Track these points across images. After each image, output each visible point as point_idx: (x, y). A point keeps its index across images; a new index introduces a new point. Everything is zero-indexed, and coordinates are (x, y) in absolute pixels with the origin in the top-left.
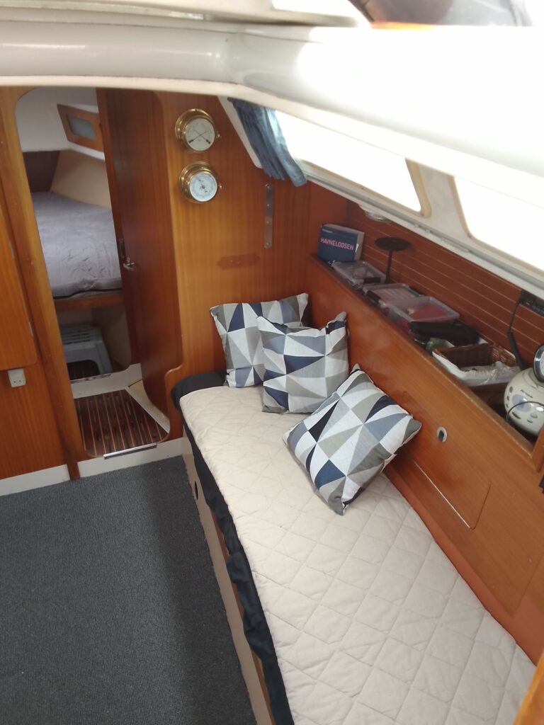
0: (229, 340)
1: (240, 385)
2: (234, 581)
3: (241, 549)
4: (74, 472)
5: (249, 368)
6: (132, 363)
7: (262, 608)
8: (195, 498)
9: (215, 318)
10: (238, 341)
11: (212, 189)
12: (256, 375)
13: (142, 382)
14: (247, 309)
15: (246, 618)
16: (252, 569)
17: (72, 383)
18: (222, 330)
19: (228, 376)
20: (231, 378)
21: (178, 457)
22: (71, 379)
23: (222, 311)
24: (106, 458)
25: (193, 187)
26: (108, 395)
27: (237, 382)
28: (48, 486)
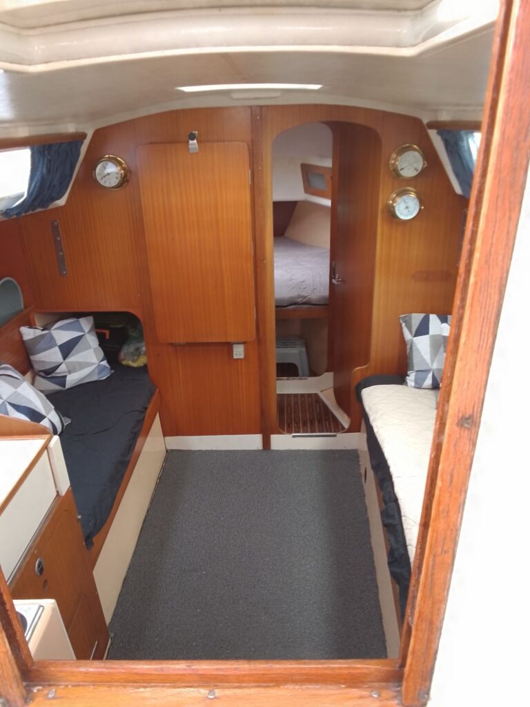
0: (413, 345)
1: (419, 386)
2: (385, 525)
3: (396, 500)
4: (266, 443)
5: (427, 371)
6: (327, 371)
7: (406, 543)
8: (364, 483)
9: (403, 325)
10: (422, 346)
11: (415, 209)
12: (434, 378)
13: (332, 389)
14: (434, 319)
15: (391, 553)
16: (402, 514)
17: (278, 380)
18: (408, 336)
19: (407, 377)
20: (411, 378)
21: (354, 450)
22: (278, 376)
23: (410, 318)
24: (294, 436)
25: (399, 207)
26: (303, 395)
27: (416, 383)
28: (245, 451)
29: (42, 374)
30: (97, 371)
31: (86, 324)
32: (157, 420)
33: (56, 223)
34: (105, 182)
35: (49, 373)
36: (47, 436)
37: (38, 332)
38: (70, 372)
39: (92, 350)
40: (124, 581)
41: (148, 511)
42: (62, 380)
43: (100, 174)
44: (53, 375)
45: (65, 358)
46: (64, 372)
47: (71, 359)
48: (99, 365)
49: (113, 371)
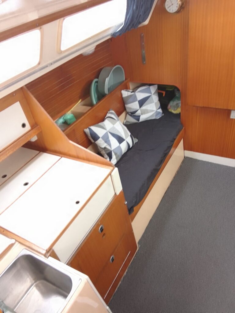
29: (130, 114)
30: (155, 115)
31: (153, 89)
32: (182, 142)
33: (142, 35)
34: (170, 10)
35: (133, 114)
36: (112, 168)
37: (130, 93)
38: (142, 114)
39: (154, 103)
40: (150, 221)
41: (168, 188)
42: (138, 118)
43: (167, 5)
44: (134, 115)
45: (140, 107)
46: (139, 114)
47: (144, 108)
48: (156, 111)
49: (163, 114)
